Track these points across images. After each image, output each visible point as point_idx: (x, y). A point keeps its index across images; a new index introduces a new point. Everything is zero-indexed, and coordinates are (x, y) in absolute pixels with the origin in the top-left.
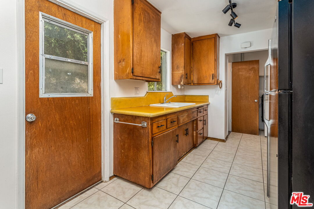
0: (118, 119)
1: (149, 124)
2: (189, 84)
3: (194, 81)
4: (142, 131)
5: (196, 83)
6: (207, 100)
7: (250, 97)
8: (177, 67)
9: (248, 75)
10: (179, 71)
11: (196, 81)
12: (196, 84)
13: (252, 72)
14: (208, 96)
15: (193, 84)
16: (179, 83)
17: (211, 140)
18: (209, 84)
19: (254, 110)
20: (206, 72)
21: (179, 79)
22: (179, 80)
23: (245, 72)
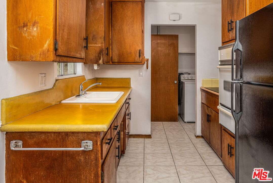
0: (20, 143)
1: (97, 144)
2: (108, 63)
3: (113, 58)
4: (82, 159)
5: (116, 61)
6: (128, 84)
7: (169, 78)
8: (93, 37)
9: (167, 51)
10: (96, 43)
11: (116, 59)
12: (116, 63)
13: (172, 48)
14: (130, 78)
15: (112, 62)
16: (97, 62)
17: (134, 138)
18: (134, 63)
19: (174, 93)
20: (130, 47)
21: (97, 55)
22: (95, 57)
23: (164, 48)
